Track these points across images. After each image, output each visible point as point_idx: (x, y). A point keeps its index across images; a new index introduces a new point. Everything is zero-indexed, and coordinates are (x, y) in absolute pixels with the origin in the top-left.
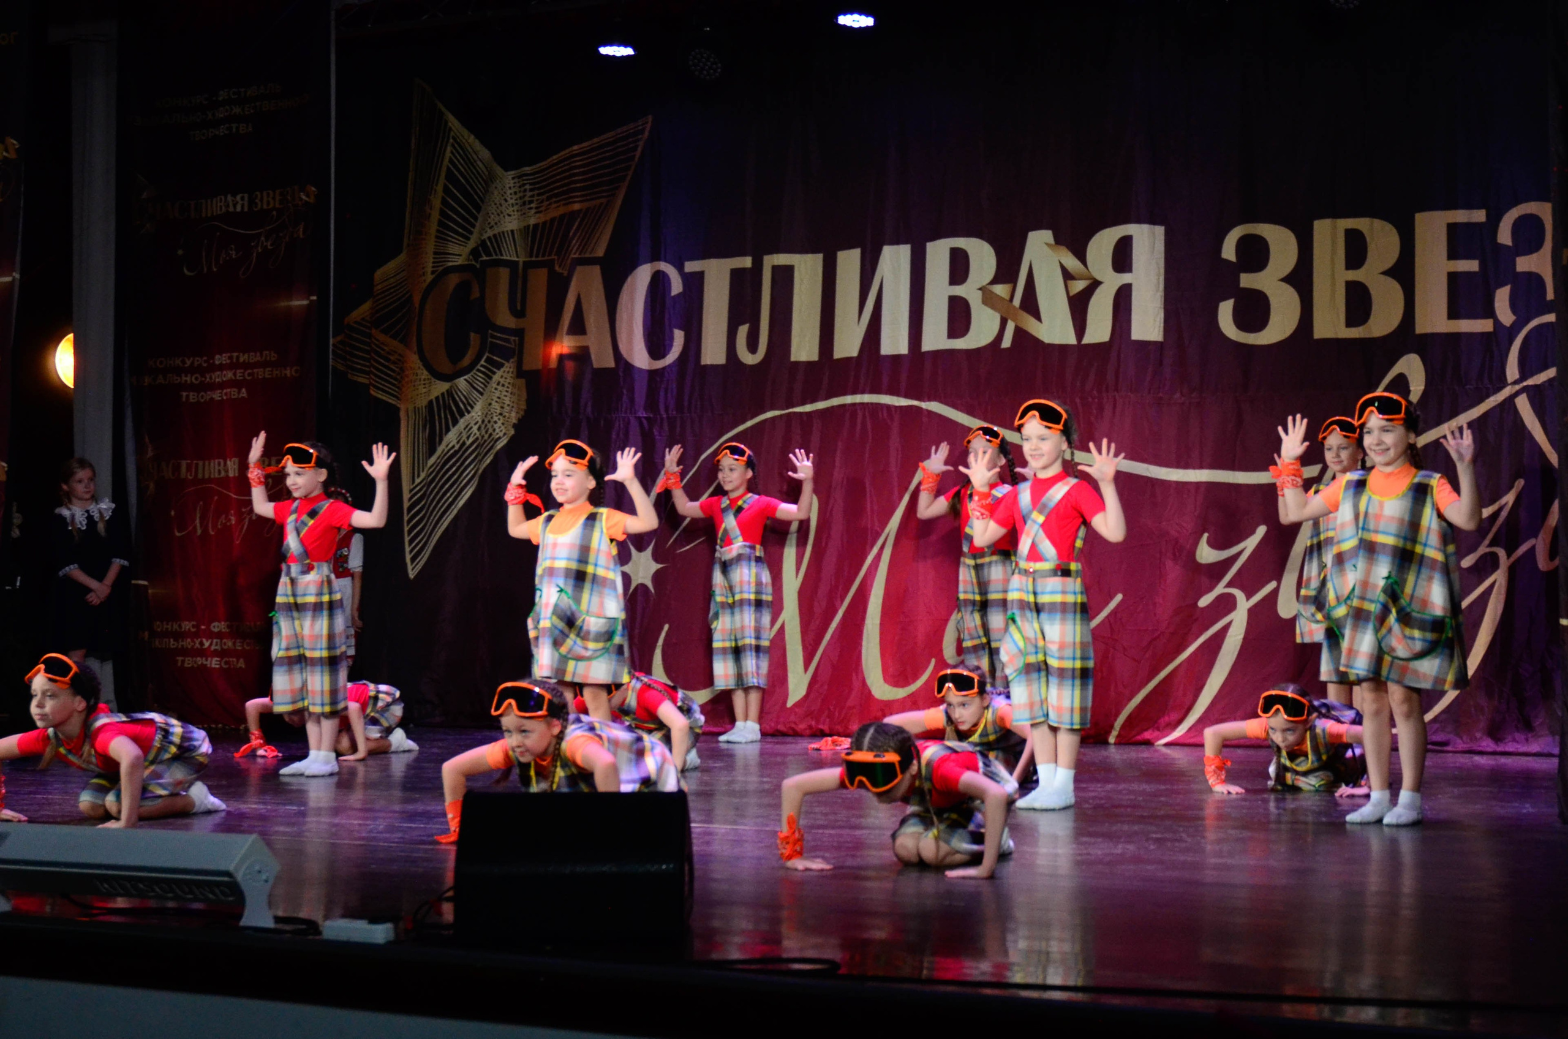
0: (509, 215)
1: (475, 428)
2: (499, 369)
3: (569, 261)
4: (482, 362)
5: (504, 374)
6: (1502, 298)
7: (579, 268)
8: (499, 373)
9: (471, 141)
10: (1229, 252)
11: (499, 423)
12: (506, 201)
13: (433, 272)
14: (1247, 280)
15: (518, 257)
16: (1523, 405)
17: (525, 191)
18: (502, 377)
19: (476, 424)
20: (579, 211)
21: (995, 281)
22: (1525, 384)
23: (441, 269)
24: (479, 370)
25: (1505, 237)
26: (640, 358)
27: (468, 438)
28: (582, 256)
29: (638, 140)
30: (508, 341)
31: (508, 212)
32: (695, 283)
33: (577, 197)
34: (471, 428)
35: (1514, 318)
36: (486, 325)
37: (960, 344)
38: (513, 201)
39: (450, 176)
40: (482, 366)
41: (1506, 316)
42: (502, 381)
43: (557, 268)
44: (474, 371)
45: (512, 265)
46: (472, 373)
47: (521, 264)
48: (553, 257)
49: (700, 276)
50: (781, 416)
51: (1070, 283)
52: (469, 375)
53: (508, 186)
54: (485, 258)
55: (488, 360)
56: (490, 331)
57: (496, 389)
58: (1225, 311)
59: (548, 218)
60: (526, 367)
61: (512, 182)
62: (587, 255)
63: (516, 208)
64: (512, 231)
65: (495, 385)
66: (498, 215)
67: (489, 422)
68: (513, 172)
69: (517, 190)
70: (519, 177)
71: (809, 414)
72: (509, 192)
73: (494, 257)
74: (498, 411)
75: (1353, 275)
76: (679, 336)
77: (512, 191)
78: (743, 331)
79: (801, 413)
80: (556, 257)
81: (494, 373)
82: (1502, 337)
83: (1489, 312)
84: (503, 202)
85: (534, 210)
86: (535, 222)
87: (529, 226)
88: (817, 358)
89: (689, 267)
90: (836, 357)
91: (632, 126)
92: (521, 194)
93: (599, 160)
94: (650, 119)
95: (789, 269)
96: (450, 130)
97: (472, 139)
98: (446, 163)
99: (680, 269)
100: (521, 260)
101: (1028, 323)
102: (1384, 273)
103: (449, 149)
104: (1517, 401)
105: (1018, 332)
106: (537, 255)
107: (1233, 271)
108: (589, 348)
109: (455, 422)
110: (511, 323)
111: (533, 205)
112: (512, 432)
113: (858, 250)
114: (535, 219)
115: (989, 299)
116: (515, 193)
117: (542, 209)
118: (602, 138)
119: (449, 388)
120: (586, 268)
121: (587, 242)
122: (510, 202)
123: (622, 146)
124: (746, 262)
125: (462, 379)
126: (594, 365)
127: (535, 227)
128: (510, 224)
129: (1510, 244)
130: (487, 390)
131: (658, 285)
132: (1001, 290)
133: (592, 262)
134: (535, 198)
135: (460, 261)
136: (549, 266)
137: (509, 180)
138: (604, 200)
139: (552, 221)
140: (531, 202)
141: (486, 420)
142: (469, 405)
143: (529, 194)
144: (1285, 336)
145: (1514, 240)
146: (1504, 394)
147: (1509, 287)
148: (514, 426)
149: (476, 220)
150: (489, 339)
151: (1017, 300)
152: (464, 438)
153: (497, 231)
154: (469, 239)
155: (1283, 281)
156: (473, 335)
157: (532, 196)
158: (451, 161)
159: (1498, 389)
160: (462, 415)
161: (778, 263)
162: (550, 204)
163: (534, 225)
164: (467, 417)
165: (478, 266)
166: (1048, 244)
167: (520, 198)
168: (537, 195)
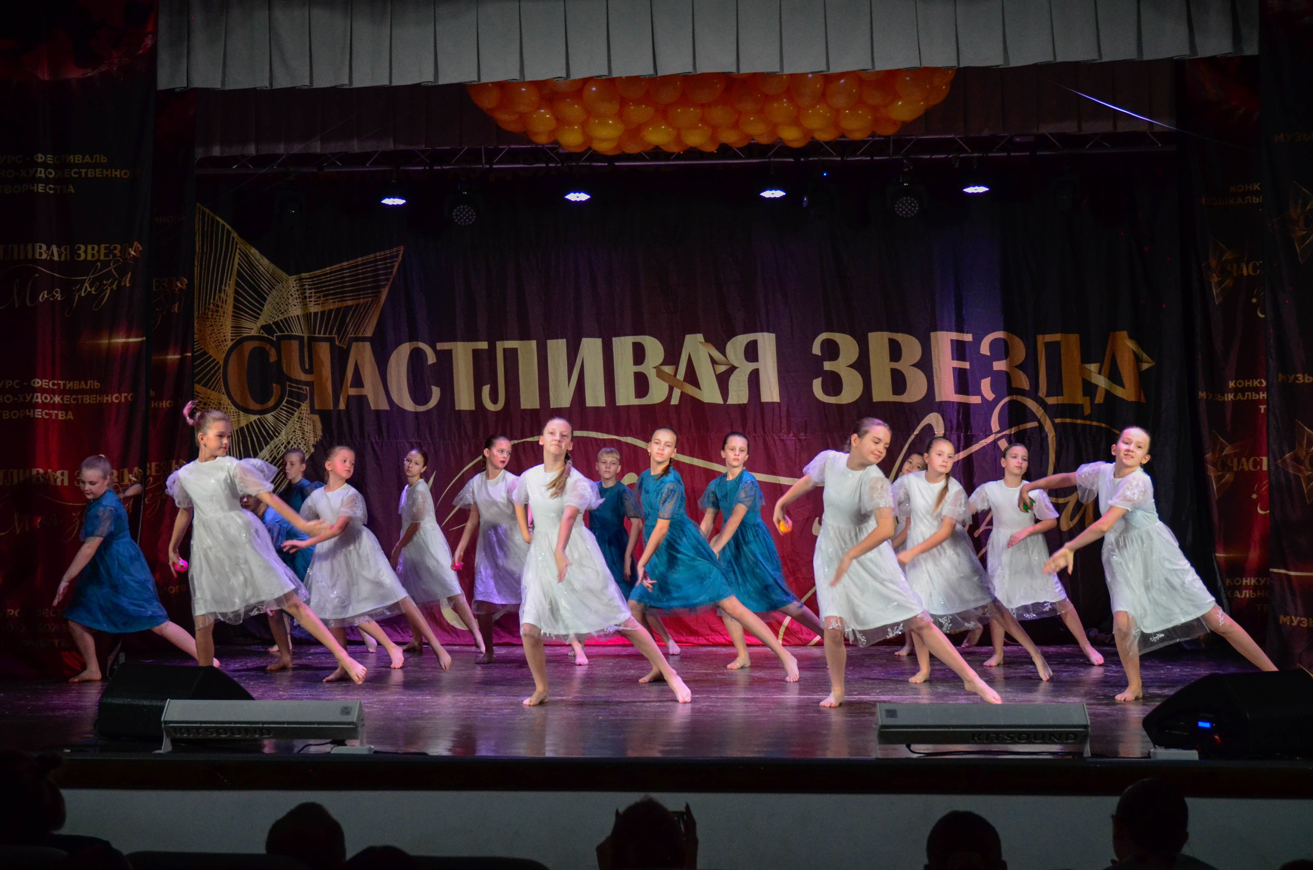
0: (295, 305)
1: (282, 447)
2: (297, 408)
3: (347, 339)
4: (284, 403)
5: (302, 411)
6: (986, 384)
7: (354, 344)
8: (298, 410)
10: (816, 350)
11: (302, 445)
12: (292, 295)
13: (232, 340)
14: (828, 366)
15: (303, 333)
17: (305, 289)
18: (300, 413)
20: (352, 306)
21: (664, 363)
22: (1004, 433)
23: (238, 338)
24: (281, 409)
25: (985, 349)
26: (407, 404)
28: (355, 336)
29: (395, 261)
30: (301, 389)
31: (293, 303)
32: (446, 358)
33: (349, 296)
35: (994, 396)
36: (283, 378)
37: (644, 401)
38: (296, 296)
39: (239, 274)
40: (284, 406)
41: (989, 395)
42: (301, 415)
43: (337, 343)
44: (278, 409)
45: (300, 339)
46: (276, 411)
47: (306, 339)
48: (333, 335)
49: (449, 353)
50: (519, 443)
51: (715, 366)
53: (291, 286)
54: (279, 334)
55: (287, 402)
56: (288, 383)
57: (297, 422)
58: (817, 384)
59: (327, 308)
60: (317, 407)
61: (294, 282)
62: (360, 335)
63: (299, 301)
64: (298, 316)
65: (296, 419)
66: (287, 305)
67: (295, 443)
68: (294, 277)
69: (299, 288)
70: (299, 280)
72: (293, 290)
73: (286, 333)
74: (301, 436)
75: (894, 365)
76: (436, 392)
77: (295, 289)
78: (486, 389)
80: (336, 336)
81: (294, 411)
82: (988, 406)
83: (978, 392)
84: (290, 296)
85: (313, 303)
86: (316, 311)
87: (310, 313)
88: (538, 407)
89: (441, 346)
90: (552, 407)
91: (388, 252)
92: (302, 291)
93: (363, 273)
94: (402, 248)
95: (514, 351)
96: (237, 243)
97: (253, 251)
98: (236, 266)
99: (433, 347)
100: (306, 335)
101: (690, 390)
102: (913, 365)
103: (237, 256)
104: (999, 443)
105: (683, 395)
106: (319, 333)
107: (819, 361)
108: (366, 396)
109: (267, 443)
110: (303, 377)
111: (312, 299)
112: (313, 450)
113: (565, 340)
114: (313, 309)
115: (660, 374)
116: (298, 290)
117: (320, 302)
118: (365, 258)
119: (259, 419)
120: (360, 344)
121: (359, 327)
122: (294, 296)
123: (380, 265)
124: (484, 345)
125: (269, 414)
126: (373, 408)
127: (316, 314)
128: (296, 311)
129: (988, 354)
130: (290, 422)
131: (416, 357)
132: (668, 369)
133: (364, 339)
134: (313, 295)
135: (253, 333)
136: (331, 341)
137: (292, 281)
138: (370, 299)
139: (330, 311)
140: (310, 297)
141: (292, 443)
142: (277, 432)
143: (308, 292)
144: (854, 400)
145: (991, 351)
146: (990, 439)
147: (989, 378)
148: (314, 446)
149: (263, 306)
150: (288, 388)
151: (681, 375)
152: (275, 454)
153: (286, 316)
154: (258, 318)
155: (850, 366)
156: (274, 385)
157: (311, 293)
158: (239, 264)
159: (986, 436)
160: (272, 439)
161: (506, 346)
162: (327, 300)
163: (315, 313)
164: (276, 439)
165: (275, 339)
166: (700, 342)
167: (302, 294)
168: (315, 293)
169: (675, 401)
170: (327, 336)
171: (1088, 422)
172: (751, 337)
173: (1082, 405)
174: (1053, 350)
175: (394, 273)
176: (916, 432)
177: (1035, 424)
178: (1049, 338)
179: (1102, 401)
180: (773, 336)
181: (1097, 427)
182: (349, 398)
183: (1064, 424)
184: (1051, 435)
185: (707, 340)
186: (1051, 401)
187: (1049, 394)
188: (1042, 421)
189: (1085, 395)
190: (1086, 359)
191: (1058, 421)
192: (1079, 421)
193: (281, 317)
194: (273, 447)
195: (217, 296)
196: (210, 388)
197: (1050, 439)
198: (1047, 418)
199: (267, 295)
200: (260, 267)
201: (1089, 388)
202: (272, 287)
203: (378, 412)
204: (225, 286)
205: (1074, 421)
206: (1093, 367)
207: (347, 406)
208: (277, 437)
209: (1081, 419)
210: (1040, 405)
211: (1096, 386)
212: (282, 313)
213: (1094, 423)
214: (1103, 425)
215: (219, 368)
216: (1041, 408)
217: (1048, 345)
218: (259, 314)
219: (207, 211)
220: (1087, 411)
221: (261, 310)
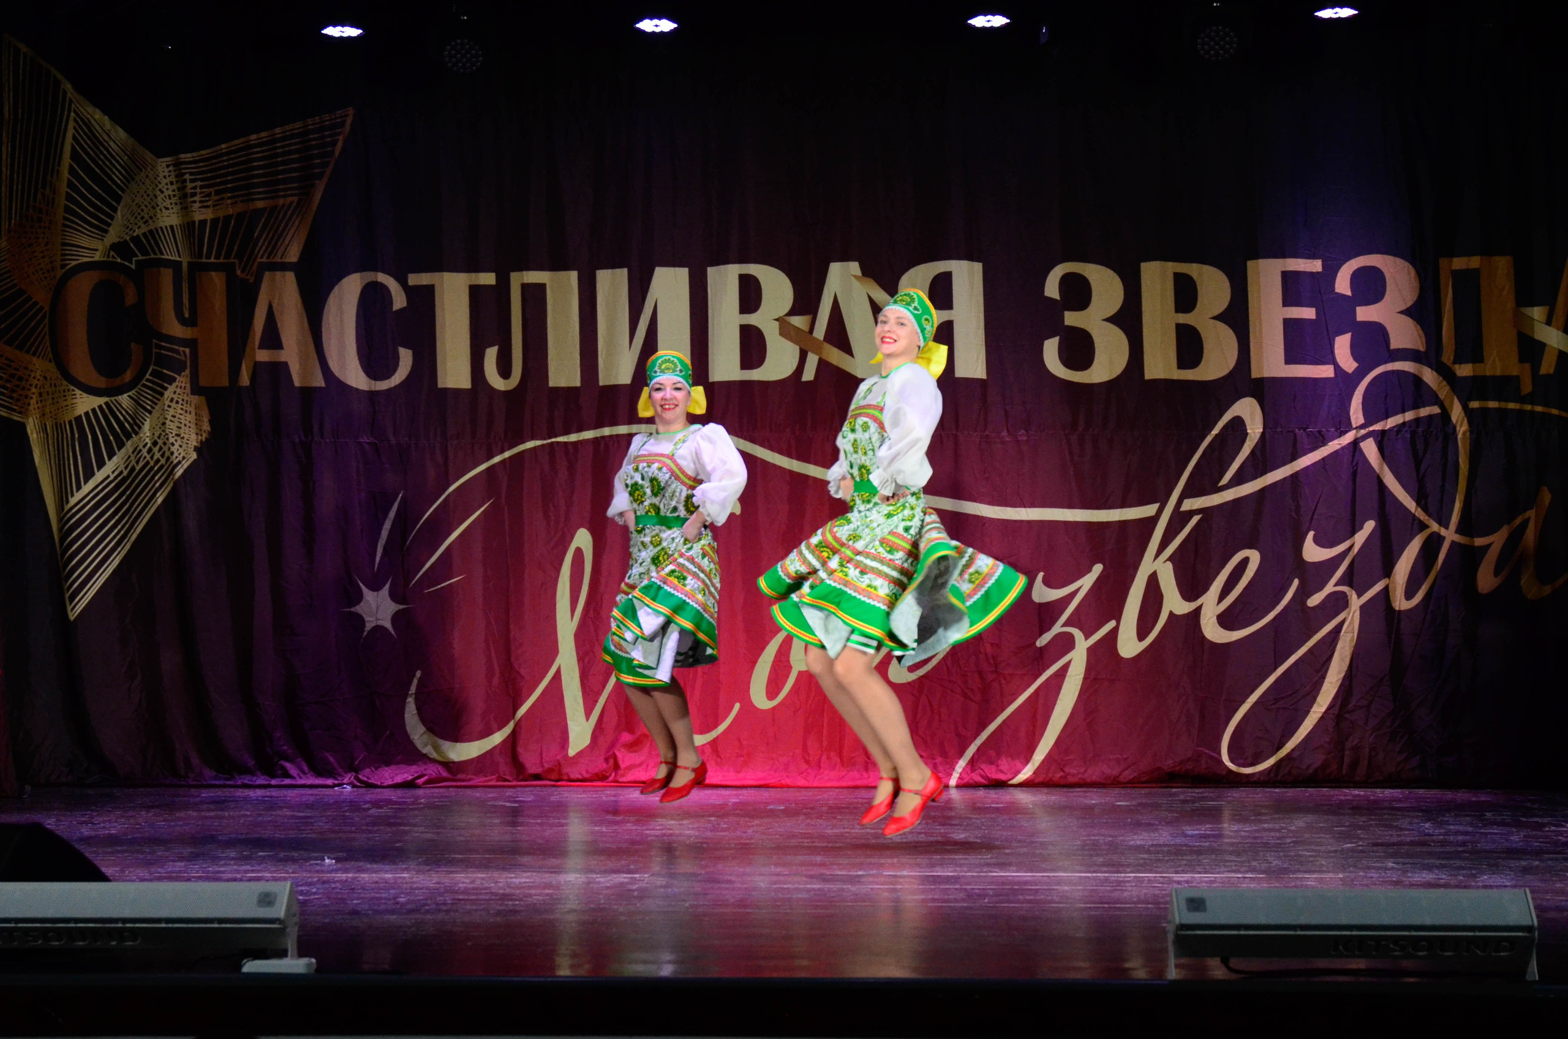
0: (167, 209)
1: (145, 451)
2: (171, 384)
3: (255, 268)
4: (147, 376)
5: (178, 389)
6: (1342, 345)
7: (267, 274)
8: (171, 388)
9: (98, 117)
10: (1052, 289)
11: (176, 446)
12: (162, 192)
13: (63, 269)
14: (1071, 318)
15: (180, 257)
16: (1370, 449)
17: (185, 181)
18: (175, 393)
19: (144, 446)
20: (265, 209)
21: (793, 312)
22: (1371, 429)
23: (74, 265)
24: (144, 386)
25: (1343, 285)
26: (355, 377)
27: (137, 462)
28: (270, 260)
29: (339, 134)
30: (177, 352)
31: (165, 204)
32: (423, 299)
33: (259, 193)
34: (140, 451)
35: (1355, 365)
36: (148, 333)
37: (755, 375)
38: (170, 192)
39: (75, 155)
40: (148, 380)
41: (1349, 364)
42: (175, 397)
43: (239, 272)
44: (139, 386)
45: (176, 266)
46: (136, 389)
47: (185, 266)
48: (232, 260)
49: (430, 290)
50: (543, 445)
52: (133, 391)
53: (161, 175)
54: (140, 258)
55: (155, 374)
56: (154, 341)
57: (169, 406)
58: (1051, 350)
59: (221, 214)
60: (203, 382)
61: (166, 170)
62: (278, 259)
63: (174, 200)
64: (172, 227)
65: (167, 403)
66: (153, 208)
67: (165, 444)
68: (169, 159)
69: (174, 180)
70: (175, 165)
71: (575, 444)
72: (164, 181)
73: (153, 256)
74: (174, 433)
75: (1183, 318)
76: (406, 357)
77: (168, 180)
78: (491, 355)
79: (565, 443)
80: (236, 261)
81: (166, 389)
82: (1345, 382)
83: (1328, 357)
84: (159, 192)
85: (197, 205)
86: (202, 217)
87: (194, 222)
88: (578, 384)
89: (414, 279)
90: (601, 383)
91: (326, 117)
92: (179, 185)
93: (283, 154)
94: (351, 111)
95: (541, 287)
96: (71, 101)
97: (98, 115)
98: (69, 140)
99: (403, 281)
100: (185, 260)
101: (835, 356)
102: (1215, 318)
103: (71, 124)
104: (1362, 445)
105: (823, 366)
106: (208, 256)
107: (1056, 309)
108: (286, 364)
109: (121, 445)
110: (178, 330)
111: (197, 198)
112: (194, 456)
113: (625, 271)
114: (201, 214)
115: (786, 330)
116: (172, 183)
117: (210, 203)
118: (287, 128)
119: (107, 404)
120: (278, 274)
121: (274, 247)
122: (166, 193)
123: (314, 139)
124: (488, 279)
125: (125, 396)
126: (297, 384)
127: (203, 223)
128: (169, 218)
129: (1349, 293)
130: (157, 407)
131: (373, 297)
132: (799, 321)
133: (284, 267)
134: (198, 190)
135: (97, 257)
136: (228, 269)
137: (163, 167)
138: (295, 199)
139: (227, 218)
140: (194, 195)
141: (160, 442)
142: (137, 427)
143: (189, 185)
144: (1114, 376)
145: (1352, 290)
146: (1348, 438)
147: (1350, 334)
148: (196, 449)
149: (115, 210)
150: (154, 350)
151: (820, 332)
152: (133, 462)
153: (152, 227)
154: (106, 232)
155: (1108, 320)
156: (133, 345)
157: (195, 188)
158: (74, 138)
159: (1342, 433)
160: (129, 437)
161: (526, 281)
162: (223, 199)
163: (200, 221)
164: (135, 438)
165: (133, 267)
166: (855, 277)
167: (179, 189)
168: (201, 187)
169: (809, 375)
170: (221, 260)
171: (1528, 407)
172: (941, 266)
173: (1518, 377)
174: (1467, 283)
175: (337, 152)
176: (1215, 431)
177: (1436, 410)
178: (1458, 263)
179: (1551, 371)
180: (978, 267)
181: (1543, 413)
182: (257, 366)
183: (1484, 411)
184: (1462, 428)
185: (868, 272)
186: (1464, 370)
187: (1459, 360)
188: (1447, 404)
189: (1522, 360)
190: (1525, 297)
191: (1474, 404)
192: (1511, 406)
193: (144, 229)
194: (131, 450)
195: (39, 195)
196: (28, 352)
197: (1460, 436)
198: (1455, 397)
199: (123, 191)
200: (111, 143)
201: (1530, 349)
202: (130, 177)
203: (307, 392)
204: (52, 176)
205: (1503, 405)
206: (1537, 313)
207: (253, 378)
208: (136, 433)
209: (1516, 401)
210: (1445, 378)
211: (1542, 346)
212: (146, 222)
213: (1539, 409)
214: (1555, 412)
215: (44, 317)
216: (1444, 383)
217: (1457, 275)
218: (109, 225)
219: (24, 48)
220: (1527, 387)
221: (112, 218)
